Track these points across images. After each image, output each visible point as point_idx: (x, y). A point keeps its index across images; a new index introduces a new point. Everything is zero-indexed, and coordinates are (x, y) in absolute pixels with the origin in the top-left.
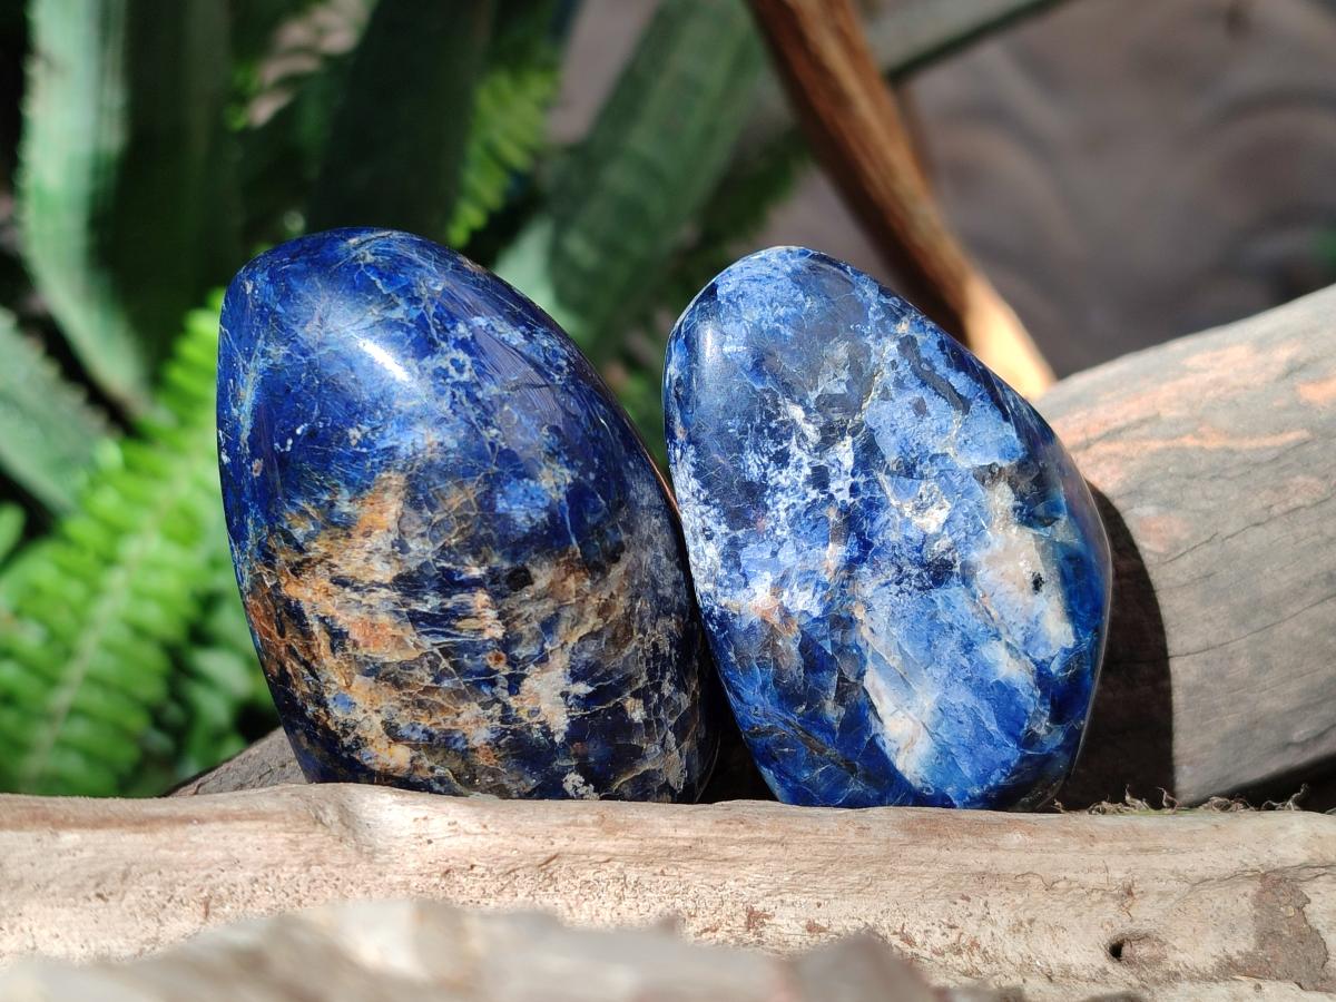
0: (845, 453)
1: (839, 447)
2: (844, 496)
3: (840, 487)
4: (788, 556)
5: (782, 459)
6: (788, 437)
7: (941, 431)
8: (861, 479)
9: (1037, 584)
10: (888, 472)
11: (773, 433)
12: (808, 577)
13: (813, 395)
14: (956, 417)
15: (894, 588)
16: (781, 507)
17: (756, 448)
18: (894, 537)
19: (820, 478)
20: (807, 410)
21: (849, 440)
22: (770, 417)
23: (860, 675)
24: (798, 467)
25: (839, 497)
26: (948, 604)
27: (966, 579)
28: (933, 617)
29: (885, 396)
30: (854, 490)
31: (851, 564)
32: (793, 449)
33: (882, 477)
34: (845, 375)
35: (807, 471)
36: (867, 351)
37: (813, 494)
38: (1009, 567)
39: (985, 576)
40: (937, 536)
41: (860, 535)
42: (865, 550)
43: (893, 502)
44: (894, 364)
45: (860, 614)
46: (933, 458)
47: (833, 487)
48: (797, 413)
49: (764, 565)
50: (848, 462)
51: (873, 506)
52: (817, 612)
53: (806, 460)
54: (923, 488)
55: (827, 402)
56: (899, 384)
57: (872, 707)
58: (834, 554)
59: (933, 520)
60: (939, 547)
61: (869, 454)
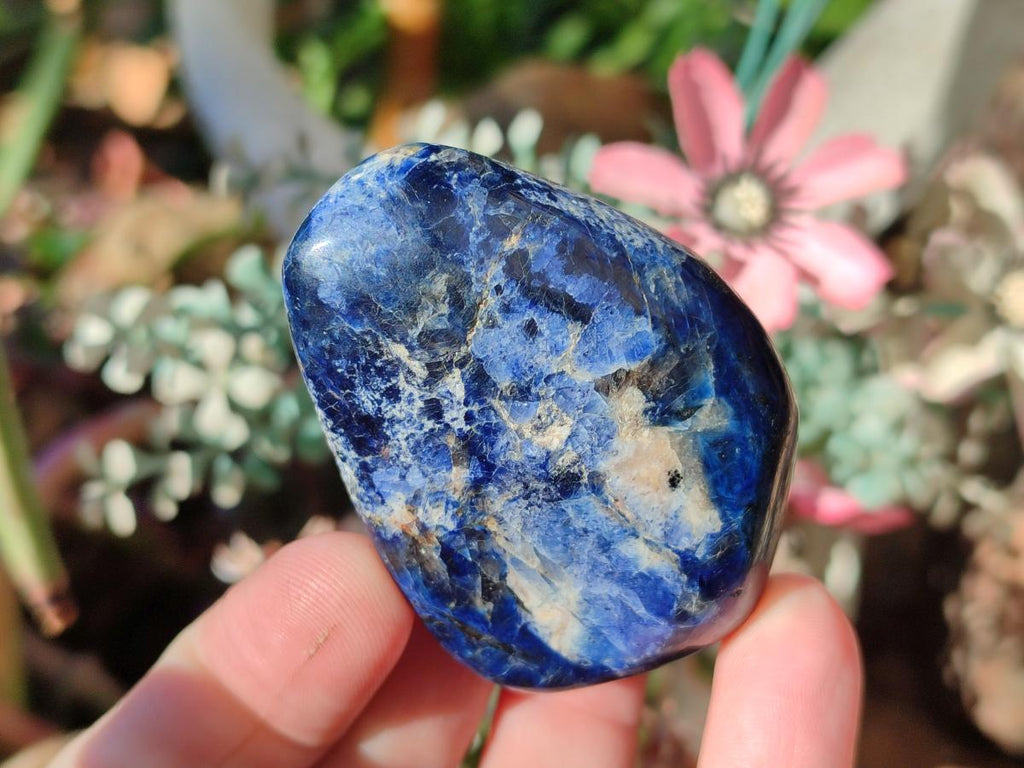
0: (455, 384)
1: (448, 379)
2: (460, 424)
3: (455, 416)
4: (415, 479)
5: (393, 394)
6: (394, 374)
7: (556, 350)
8: (475, 408)
9: (674, 481)
10: (502, 398)
11: (380, 371)
12: (437, 496)
13: (414, 333)
14: (575, 329)
15: (523, 503)
16: (401, 438)
17: (366, 384)
18: (516, 457)
19: (434, 409)
20: (410, 348)
21: (457, 372)
22: (375, 357)
23: (503, 577)
24: (410, 401)
25: (456, 426)
26: (579, 510)
27: (596, 487)
28: (567, 523)
29: (492, 325)
30: (469, 418)
31: (477, 485)
32: (402, 384)
33: (496, 403)
34: (445, 309)
35: (420, 404)
36: (467, 281)
37: (429, 424)
38: (642, 471)
39: (615, 484)
40: (561, 453)
41: (481, 458)
42: (488, 472)
43: (512, 426)
44: (498, 289)
45: (492, 526)
46: (548, 379)
47: (447, 417)
48: (399, 351)
49: (396, 486)
50: (460, 393)
51: (491, 431)
52: (451, 526)
53: (417, 394)
54: (541, 408)
55: (429, 338)
56: (507, 309)
57: (518, 602)
58: (459, 476)
59: (555, 437)
60: (564, 461)
61: (479, 384)
